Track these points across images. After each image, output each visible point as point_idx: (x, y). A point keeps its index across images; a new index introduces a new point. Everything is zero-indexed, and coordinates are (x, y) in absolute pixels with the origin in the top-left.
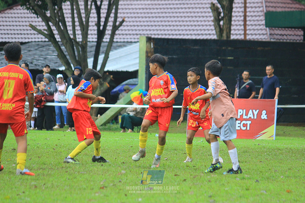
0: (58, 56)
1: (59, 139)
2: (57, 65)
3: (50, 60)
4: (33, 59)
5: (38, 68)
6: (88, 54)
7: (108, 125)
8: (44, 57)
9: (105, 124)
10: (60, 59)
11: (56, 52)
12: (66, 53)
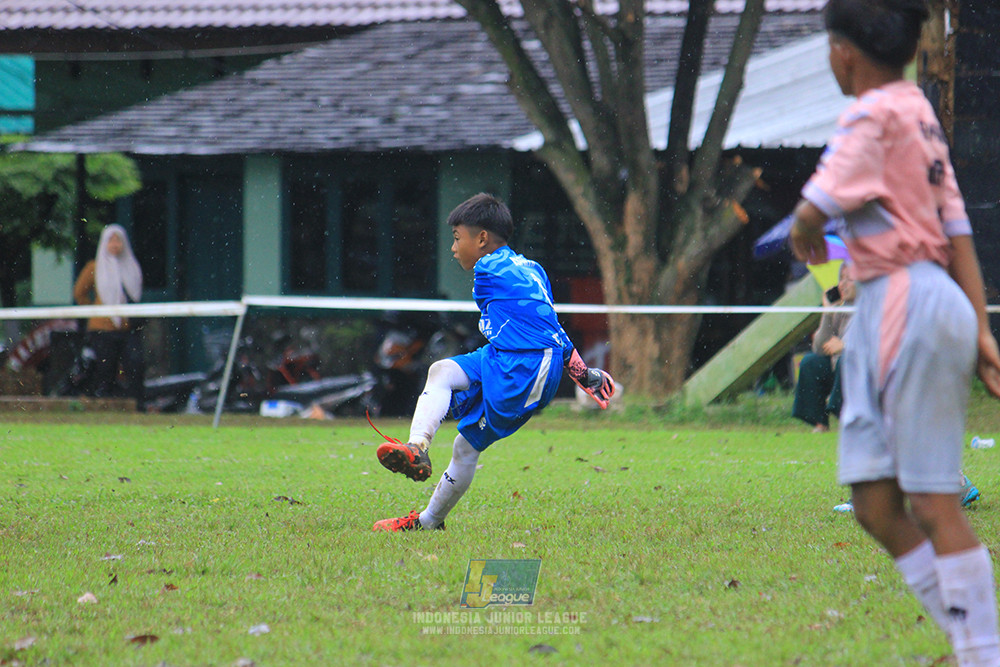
0: (509, 83)
1: (526, 468)
2: (505, 125)
3: (477, 106)
4: (396, 101)
5: (418, 140)
6: (648, 72)
7: (747, 399)
8: (447, 90)
9: (730, 394)
10: (519, 96)
11: (503, 67)
12: (546, 72)
